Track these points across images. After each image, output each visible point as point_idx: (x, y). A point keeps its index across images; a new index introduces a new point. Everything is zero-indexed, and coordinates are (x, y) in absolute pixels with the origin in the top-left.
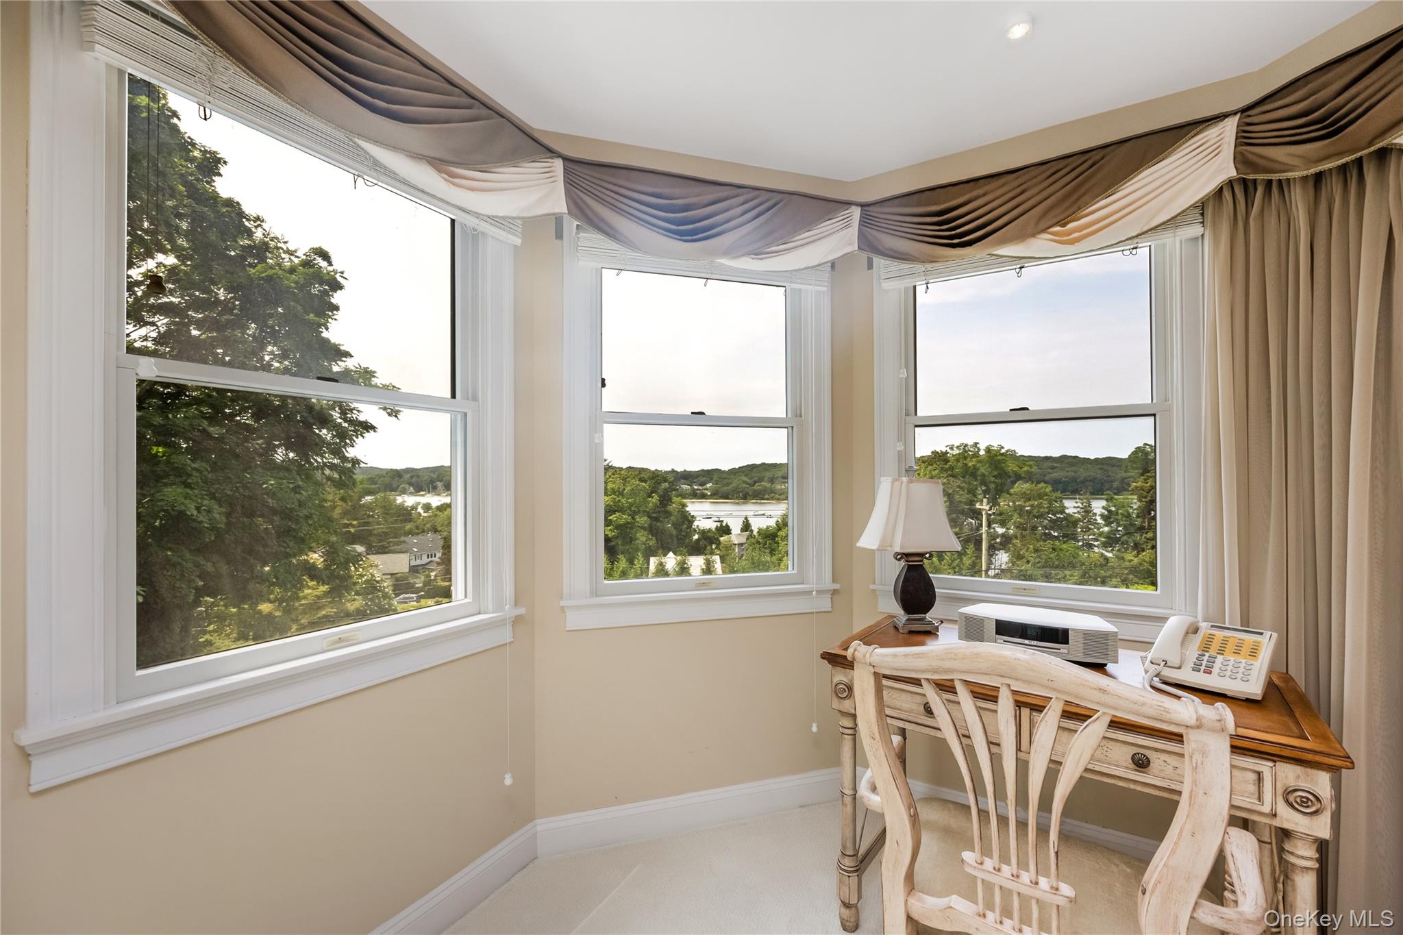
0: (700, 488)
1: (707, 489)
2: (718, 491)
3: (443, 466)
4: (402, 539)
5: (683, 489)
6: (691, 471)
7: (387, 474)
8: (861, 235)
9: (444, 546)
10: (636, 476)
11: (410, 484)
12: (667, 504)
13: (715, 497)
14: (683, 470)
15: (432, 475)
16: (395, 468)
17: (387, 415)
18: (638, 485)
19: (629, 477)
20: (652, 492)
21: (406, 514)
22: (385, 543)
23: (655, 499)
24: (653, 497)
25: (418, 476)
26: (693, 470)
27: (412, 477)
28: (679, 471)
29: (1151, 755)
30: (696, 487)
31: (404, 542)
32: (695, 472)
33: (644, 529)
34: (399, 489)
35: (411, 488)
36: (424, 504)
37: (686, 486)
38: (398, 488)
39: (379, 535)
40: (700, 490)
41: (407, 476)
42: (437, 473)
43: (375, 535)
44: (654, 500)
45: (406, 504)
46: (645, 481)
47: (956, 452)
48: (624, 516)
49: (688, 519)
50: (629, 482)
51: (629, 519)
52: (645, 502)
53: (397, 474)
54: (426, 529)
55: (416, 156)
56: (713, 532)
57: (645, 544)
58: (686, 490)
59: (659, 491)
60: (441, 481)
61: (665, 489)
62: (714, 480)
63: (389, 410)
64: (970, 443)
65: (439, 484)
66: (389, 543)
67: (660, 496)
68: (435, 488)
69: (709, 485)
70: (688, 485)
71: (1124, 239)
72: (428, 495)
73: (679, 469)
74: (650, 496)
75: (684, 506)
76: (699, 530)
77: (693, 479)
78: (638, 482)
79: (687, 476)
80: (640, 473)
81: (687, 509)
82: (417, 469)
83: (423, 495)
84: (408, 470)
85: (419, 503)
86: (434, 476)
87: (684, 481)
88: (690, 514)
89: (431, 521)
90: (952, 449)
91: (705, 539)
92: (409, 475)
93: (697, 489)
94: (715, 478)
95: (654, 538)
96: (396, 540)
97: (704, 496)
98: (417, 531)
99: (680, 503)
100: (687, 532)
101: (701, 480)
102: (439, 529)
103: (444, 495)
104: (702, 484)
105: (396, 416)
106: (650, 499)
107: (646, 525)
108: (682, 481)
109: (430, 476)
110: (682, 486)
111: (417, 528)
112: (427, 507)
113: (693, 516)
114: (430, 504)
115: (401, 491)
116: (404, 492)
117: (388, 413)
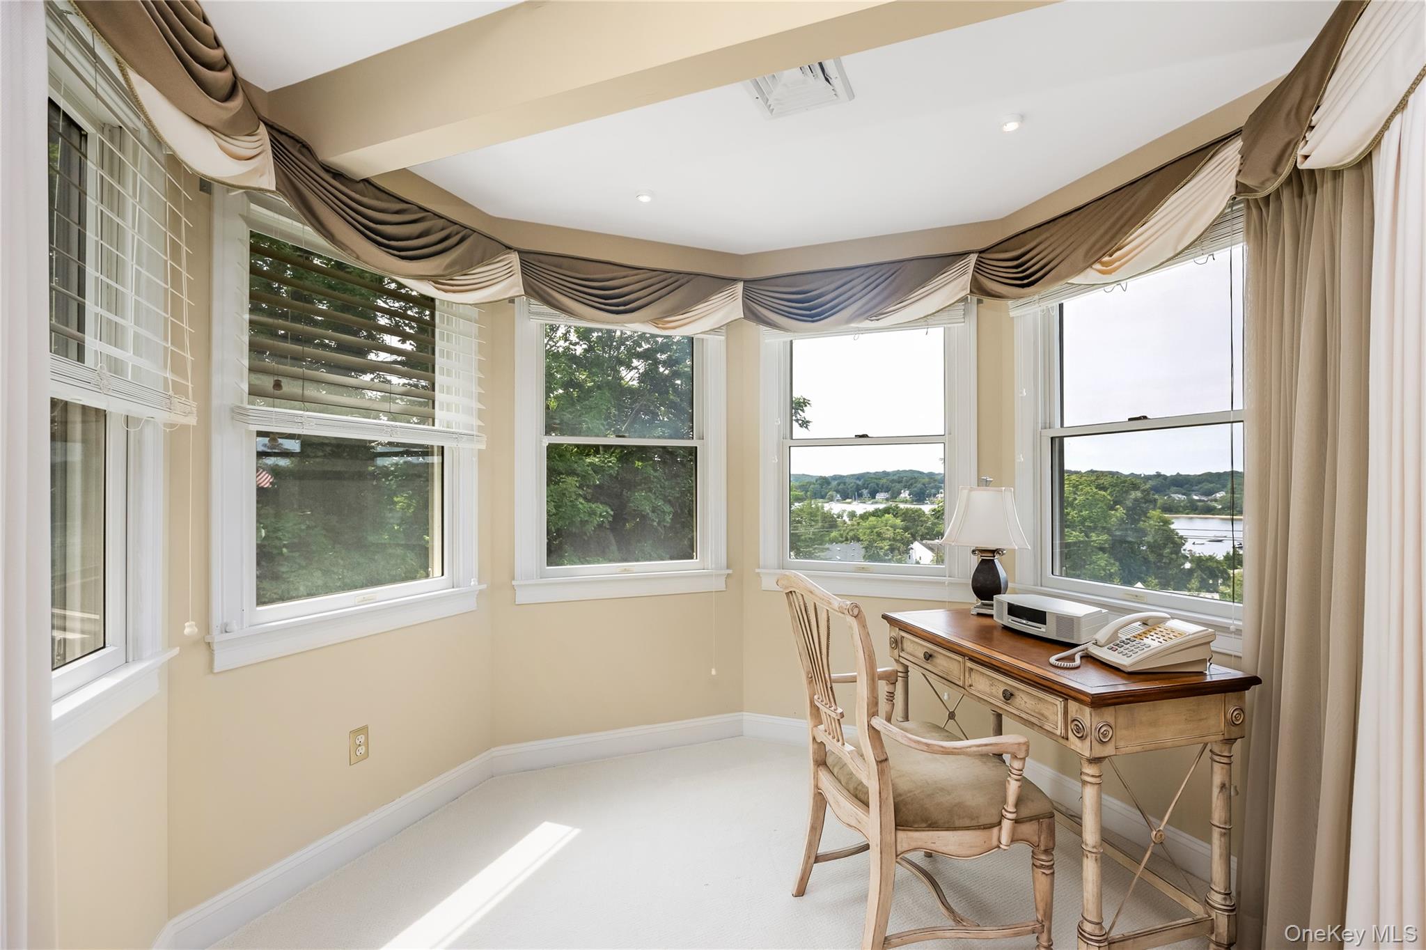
0: (1205, 498)
1: (1216, 500)
3: (868, 473)
4: (827, 546)
5: (1175, 500)
6: (1189, 475)
7: (816, 481)
8: (974, 280)
9: (865, 556)
10: (1092, 482)
11: (837, 491)
12: (1139, 520)
14: (1175, 474)
15: (858, 482)
16: (823, 475)
17: (798, 426)
18: (1096, 493)
19: (1081, 484)
20: (1116, 503)
21: (831, 522)
22: (811, 549)
23: (1120, 511)
24: (1116, 510)
25: (845, 483)
26: (1192, 473)
27: (839, 484)
28: (1168, 475)
29: (1016, 693)
30: (1196, 498)
31: (828, 549)
32: (1195, 476)
33: (1102, 549)
34: (827, 497)
35: (838, 496)
36: (849, 512)
37: (1180, 496)
38: (826, 495)
39: (805, 540)
40: (1203, 501)
41: (834, 483)
42: (862, 480)
43: (802, 540)
44: (1118, 515)
45: (833, 512)
46: (1104, 488)
48: (1074, 533)
49: (1175, 542)
50: (1082, 490)
51: (1082, 537)
52: (1106, 517)
53: (825, 481)
54: (849, 537)
55: (643, 322)
56: (1218, 562)
57: (1104, 570)
58: (1180, 501)
59: (1127, 502)
60: (866, 488)
61: (1136, 500)
63: (800, 422)
65: (865, 492)
66: (815, 549)
67: (1128, 509)
68: (860, 495)
69: (1218, 495)
70: (1183, 494)
71: (1164, 260)
72: (855, 503)
73: (1169, 472)
74: (1112, 508)
76: (1192, 556)
77: (1192, 485)
78: (1095, 490)
79: (1181, 483)
80: (1098, 478)
81: (1172, 527)
82: (844, 476)
83: (850, 503)
84: (835, 478)
85: (844, 511)
86: (860, 483)
87: (1175, 488)
88: (1177, 534)
89: (853, 530)
91: (1202, 571)
92: (836, 482)
93: (1200, 501)
95: (1117, 564)
96: (821, 547)
97: (1209, 511)
98: (840, 539)
99: (1160, 518)
100: (1172, 559)
101: (1206, 487)
102: (861, 538)
103: (870, 502)
105: (806, 427)
106: (1113, 512)
107: (1107, 546)
109: (855, 483)
110: (1172, 495)
111: (841, 536)
112: (852, 515)
113: (1181, 537)
114: (855, 512)
115: (829, 499)
116: (831, 499)
117: (800, 424)
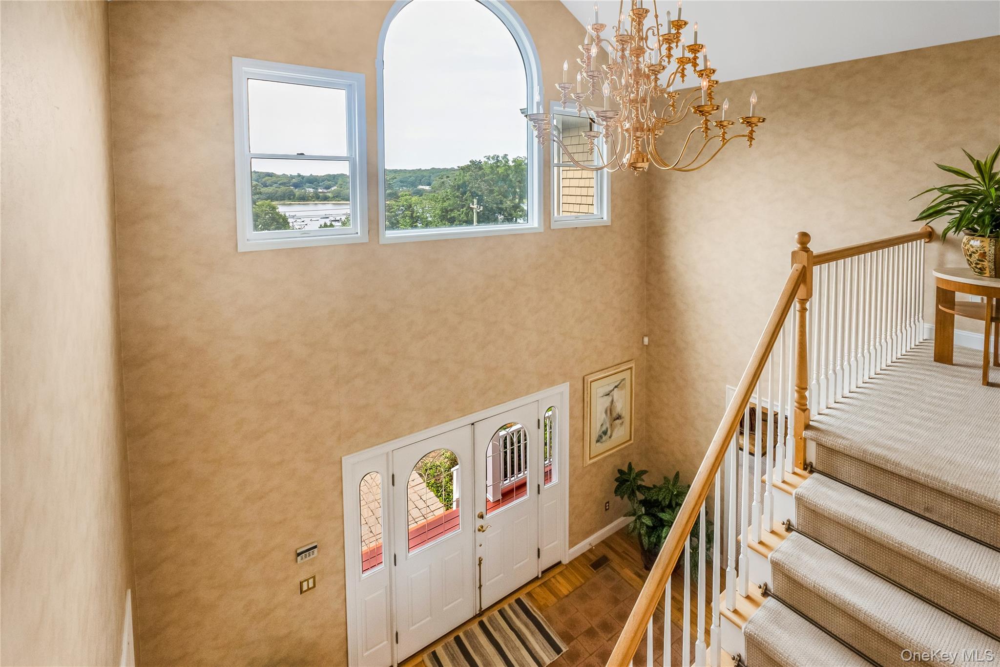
2: (339, 193)
13: (337, 199)
47: (492, 162)
62: (339, 183)
64: (501, 155)
75: (274, 208)
90: (488, 159)
94: (340, 182)
104: (328, 188)
108: (308, 185)
